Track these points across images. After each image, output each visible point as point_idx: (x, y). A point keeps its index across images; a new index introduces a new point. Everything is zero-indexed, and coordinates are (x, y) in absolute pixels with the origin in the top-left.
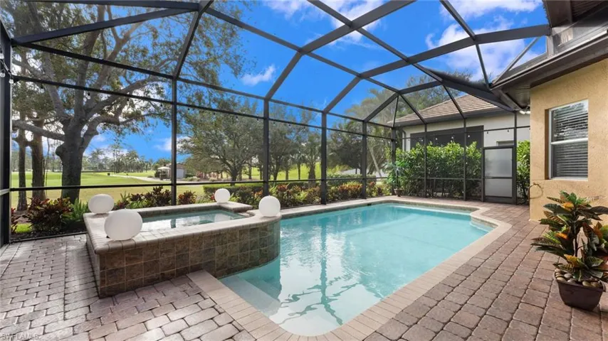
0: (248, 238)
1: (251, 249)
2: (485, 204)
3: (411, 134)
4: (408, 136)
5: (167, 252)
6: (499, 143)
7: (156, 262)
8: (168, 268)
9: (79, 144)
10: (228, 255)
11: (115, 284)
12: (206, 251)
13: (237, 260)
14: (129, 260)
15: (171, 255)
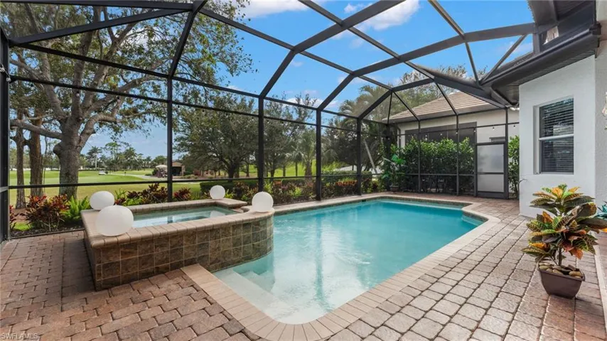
0: (241, 234)
1: (244, 244)
2: (478, 199)
3: (406, 131)
4: (403, 132)
5: (161, 246)
6: (492, 139)
7: (151, 256)
8: (163, 262)
9: (76, 143)
10: (222, 249)
11: (111, 277)
12: (200, 246)
13: (230, 254)
14: (124, 254)
15: (166, 249)
